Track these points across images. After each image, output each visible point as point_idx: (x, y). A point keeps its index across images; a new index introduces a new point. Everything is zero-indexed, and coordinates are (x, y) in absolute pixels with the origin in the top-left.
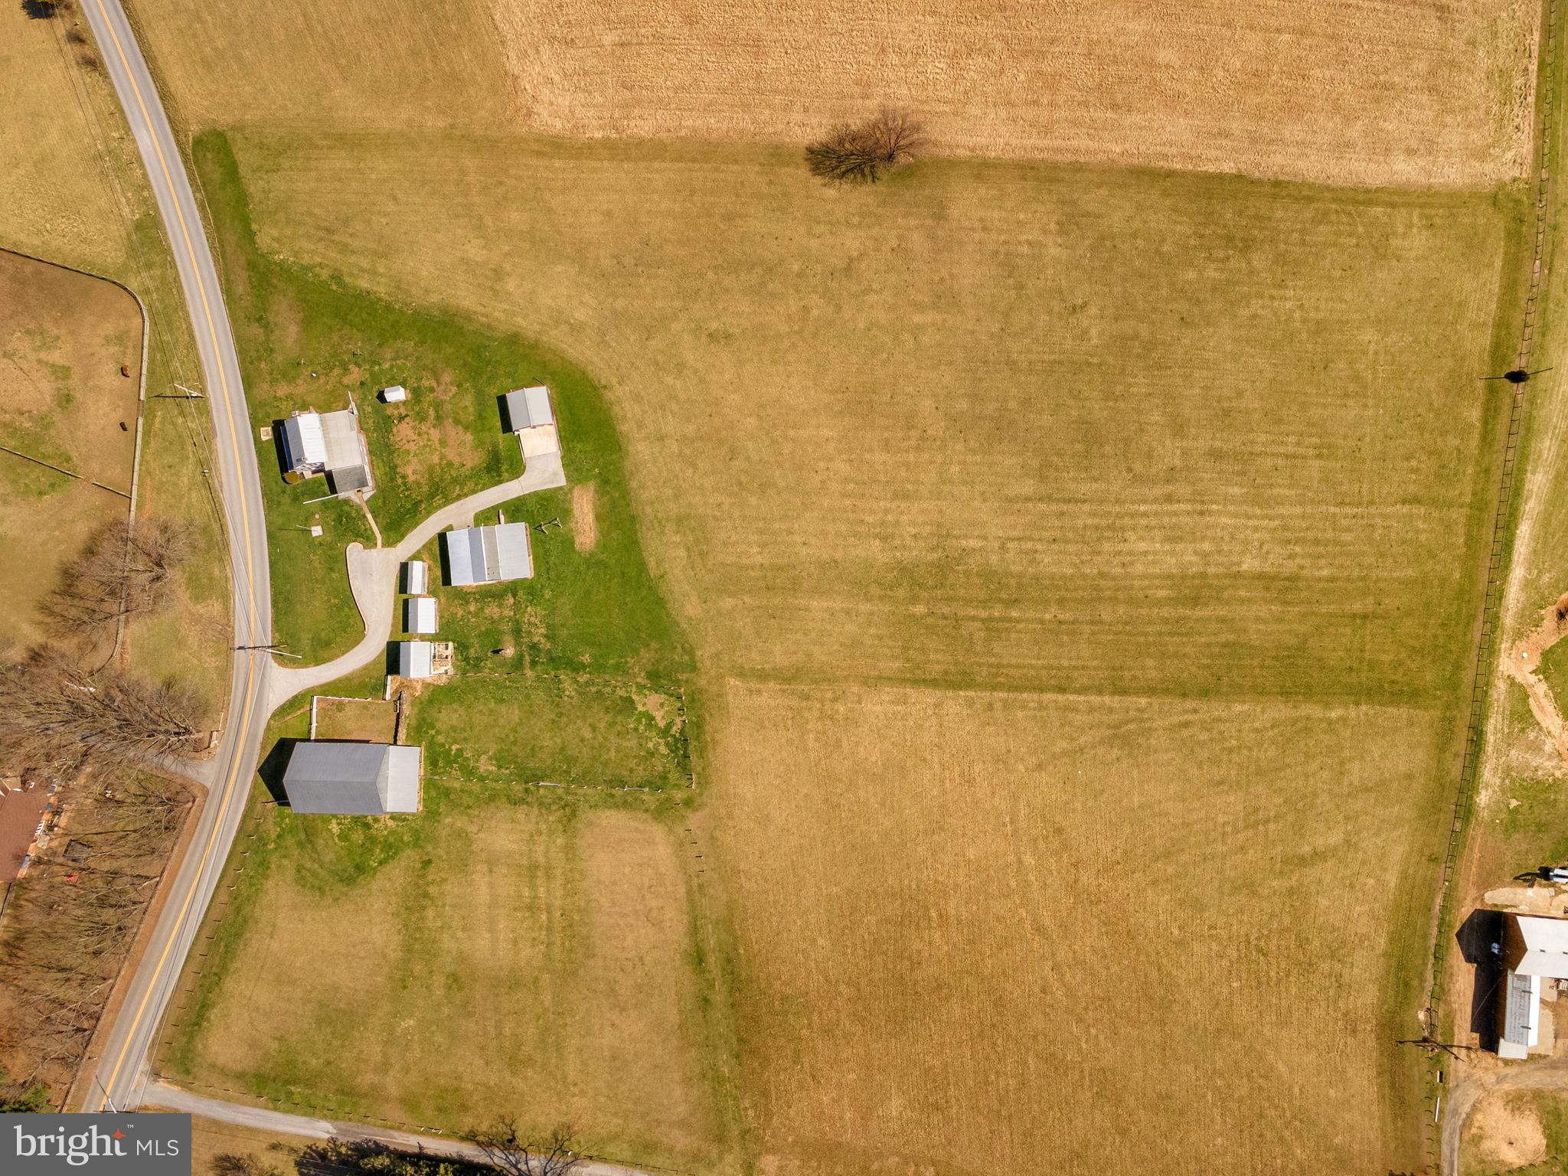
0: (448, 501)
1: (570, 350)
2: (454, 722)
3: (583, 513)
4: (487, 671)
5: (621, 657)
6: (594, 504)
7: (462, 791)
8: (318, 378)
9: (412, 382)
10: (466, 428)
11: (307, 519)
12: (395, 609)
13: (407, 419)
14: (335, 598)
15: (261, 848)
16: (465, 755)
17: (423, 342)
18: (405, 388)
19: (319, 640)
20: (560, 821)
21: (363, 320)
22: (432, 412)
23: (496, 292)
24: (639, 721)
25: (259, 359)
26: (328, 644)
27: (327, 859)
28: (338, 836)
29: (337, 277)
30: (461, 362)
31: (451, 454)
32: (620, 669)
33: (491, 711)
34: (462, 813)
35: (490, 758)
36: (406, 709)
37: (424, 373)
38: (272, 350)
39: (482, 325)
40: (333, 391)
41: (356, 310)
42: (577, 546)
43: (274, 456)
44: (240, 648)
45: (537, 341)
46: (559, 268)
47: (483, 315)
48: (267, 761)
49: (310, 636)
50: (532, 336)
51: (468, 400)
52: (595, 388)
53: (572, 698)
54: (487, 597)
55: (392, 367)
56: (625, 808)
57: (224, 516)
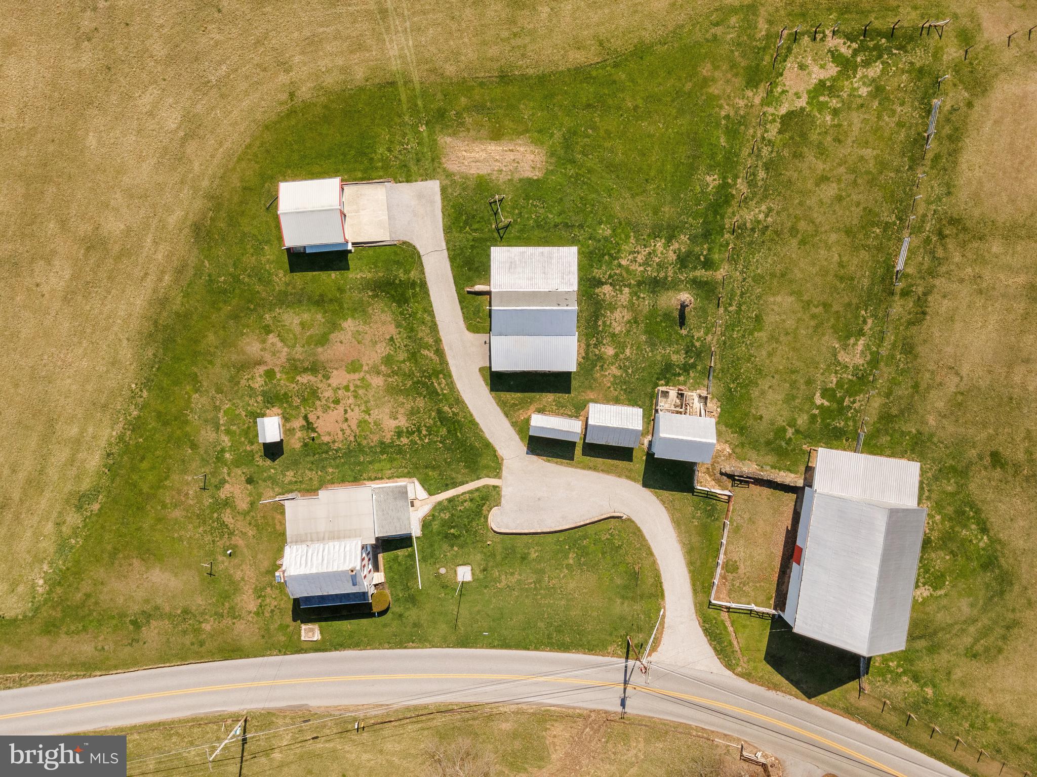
0: (442, 370)
1: (228, 145)
2: (780, 397)
3: (485, 160)
4: (709, 338)
5: (718, 125)
6: (475, 139)
7: (888, 395)
8: (234, 547)
9: (255, 404)
10: (334, 327)
11: (444, 587)
12: (595, 469)
13: (312, 418)
14: (567, 558)
15: (930, 707)
16: (833, 385)
17: (195, 379)
18: (263, 415)
19: (626, 587)
20: (963, 245)
21: (153, 468)
22: (304, 379)
23: (124, 253)
24: (822, 107)
25: (197, 631)
26: (635, 576)
27: (966, 610)
28: (935, 589)
29: (81, 501)
30: (231, 322)
31: (374, 355)
32: (734, 128)
33: (772, 338)
34: (924, 398)
35: (845, 347)
36: (749, 468)
37: (243, 382)
38: (186, 611)
39: (176, 281)
40: (257, 526)
41: (135, 477)
42: (537, 175)
43: (346, 626)
44: (623, 704)
45: (210, 197)
46: (91, 140)
47: (160, 280)
48: (796, 684)
49: (619, 601)
50: (199, 204)
51: (292, 319)
52: (292, 112)
53: (770, 210)
54: (596, 326)
55: (228, 432)
56: (958, 139)
57: (425, 707)
